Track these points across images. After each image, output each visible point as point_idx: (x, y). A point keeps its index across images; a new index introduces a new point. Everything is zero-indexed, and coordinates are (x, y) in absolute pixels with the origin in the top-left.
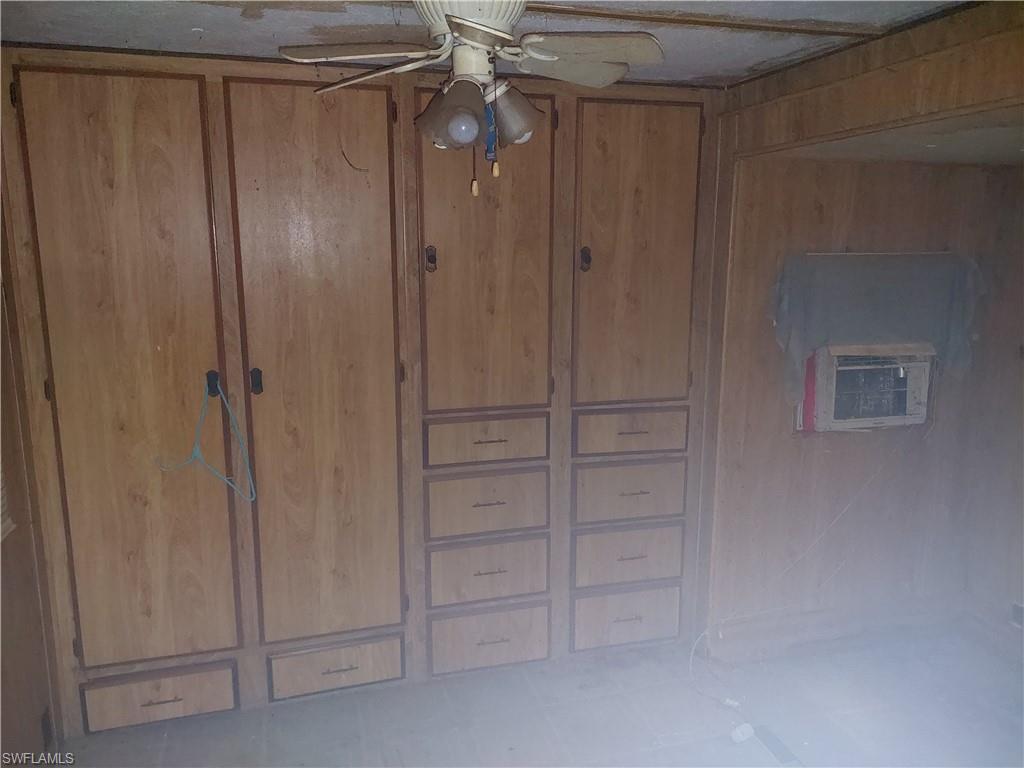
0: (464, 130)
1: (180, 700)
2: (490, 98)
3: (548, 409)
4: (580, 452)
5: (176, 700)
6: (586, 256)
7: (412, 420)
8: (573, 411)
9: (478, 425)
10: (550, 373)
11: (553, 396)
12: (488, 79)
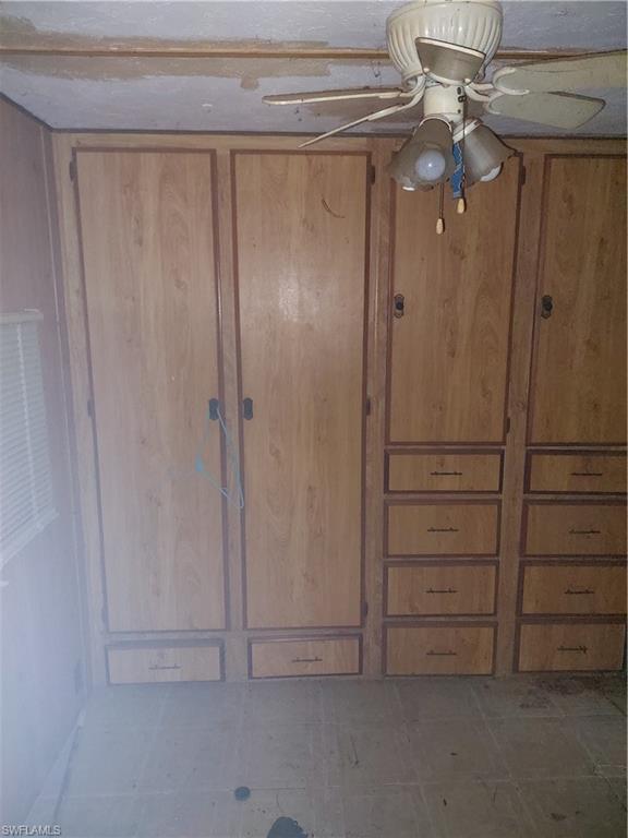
0: (431, 167)
1: (178, 668)
2: (458, 137)
3: (503, 447)
4: (532, 489)
5: (175, 667)
6: (547, 304)
7: (376, 450)
8: (527, 451)
9: (435, 458)
10: (506, 413)
11: (509, 435)
12: (457, 118)
